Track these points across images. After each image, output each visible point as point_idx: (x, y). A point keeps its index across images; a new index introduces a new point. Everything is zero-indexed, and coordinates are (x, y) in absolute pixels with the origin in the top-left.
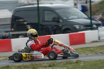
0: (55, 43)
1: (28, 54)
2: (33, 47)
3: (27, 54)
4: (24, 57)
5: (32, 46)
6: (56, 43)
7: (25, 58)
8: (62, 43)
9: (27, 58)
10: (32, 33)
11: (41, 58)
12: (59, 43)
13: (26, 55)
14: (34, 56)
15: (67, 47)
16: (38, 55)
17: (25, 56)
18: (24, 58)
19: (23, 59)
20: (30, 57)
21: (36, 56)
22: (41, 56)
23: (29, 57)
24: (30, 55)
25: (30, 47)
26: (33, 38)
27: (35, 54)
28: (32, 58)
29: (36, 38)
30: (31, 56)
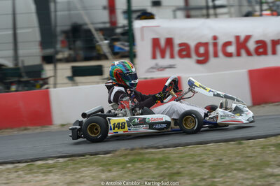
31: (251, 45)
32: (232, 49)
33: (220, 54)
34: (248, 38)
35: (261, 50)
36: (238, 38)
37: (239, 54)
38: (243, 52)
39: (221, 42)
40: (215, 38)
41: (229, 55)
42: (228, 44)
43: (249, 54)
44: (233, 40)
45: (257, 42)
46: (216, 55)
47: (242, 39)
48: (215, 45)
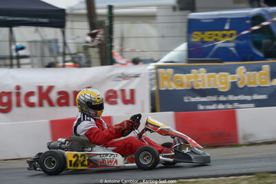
0: (150, 126)
1: (82, 155)
2: (92, 136)
3: (80, 155)
4: (71, 161)
5: (89, 133)
6: (152, 127)
7: (74, 166)
8: (167, 127)
9: (80, 165)
10: (89, 98)
11: (115, 165)
12: (159, 127)
13: (75, 156)
14: (96, 160)
15: (180, 137)
16: (108, 157)
17: (74, 160)
18: (71, 166)
19: (69, 167)
20: (86, 163)
21: (104, 160)
22: (116, 160)
23: (84, 161)
24: (87, 158)
25: (86, 135)
26: (92, 112)
27: (100, 155)
28: (91, 164)
29: (99, 112)
30: (89, 160)
31: (54, 96)
32: (34, 99)
33: (23, 104)
34: (50, 88)
35: (63, 101)
36: (40, 88)
37: (41, 105)
38: (45, 102)
39: (24, 92)
40: (18, 88)
41: (32, 105)
42: (31, 94)
43: (51, 104)
44: (35, 90)
45: (60, 93)
47: (45, 89)
48: (18, 94)
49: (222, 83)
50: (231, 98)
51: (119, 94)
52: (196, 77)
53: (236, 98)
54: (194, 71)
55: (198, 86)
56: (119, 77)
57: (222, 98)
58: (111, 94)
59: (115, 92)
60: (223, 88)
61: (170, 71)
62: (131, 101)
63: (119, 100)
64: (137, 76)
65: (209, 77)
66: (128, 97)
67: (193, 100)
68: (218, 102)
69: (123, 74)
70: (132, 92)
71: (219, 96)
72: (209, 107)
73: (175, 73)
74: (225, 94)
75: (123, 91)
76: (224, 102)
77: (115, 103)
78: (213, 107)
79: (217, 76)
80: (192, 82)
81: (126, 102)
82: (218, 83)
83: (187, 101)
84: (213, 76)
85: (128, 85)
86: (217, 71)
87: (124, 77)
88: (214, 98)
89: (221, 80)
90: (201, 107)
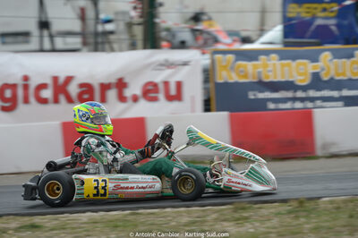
31: (73, 89)
32: (47, 94)
33: (32, 99)
34: (69, 79)
35: (86, 96)
36: (55, 79)
37: (56, 101)
38: (62, 98)
39: (33, 84)
40: (26, 78)
41: (44, 101)
42: (43, 86)
43: (70, 100)
44: (49, 81)
45: (82, 85)
46: (26, 101)
47: (61, 80)
48: (26, 87)
49: (301, 74)
50: (312, 93)
51: (161, 87)
52: (266, 66)
53: (318, 94)
54: (263, 57)
55: (268, 77)
56: (162, 65)
57: (300, 94)
58: (150, 87)
59: (155, 85)
60: (301, 81)
61: (231, 57)
62: (178, 97)
63: (161, 96)
64: (185, 64)
65: (283, 66)
66: (173, 92)
67: (261, 96)
68: (294, 99)
69: (167, 61)
70: (179, 85)
71: (295, 91)
72: (282, 106)
73: (237, 60)
74: (304, 89)
75: (166, 84)
76: (302, 100)
77: (155, 99)
78: (288, 105)
79: (294, 64)
80: (259, 73)
81: (170, 98)
82: (295, 74)
83: (252, 97)
84: (288, 65)
85: (174, 76)
86: (294, 58)
87: (168, 65)
88: (289, 94)
89: (300, 71)
90: (271, 106)
